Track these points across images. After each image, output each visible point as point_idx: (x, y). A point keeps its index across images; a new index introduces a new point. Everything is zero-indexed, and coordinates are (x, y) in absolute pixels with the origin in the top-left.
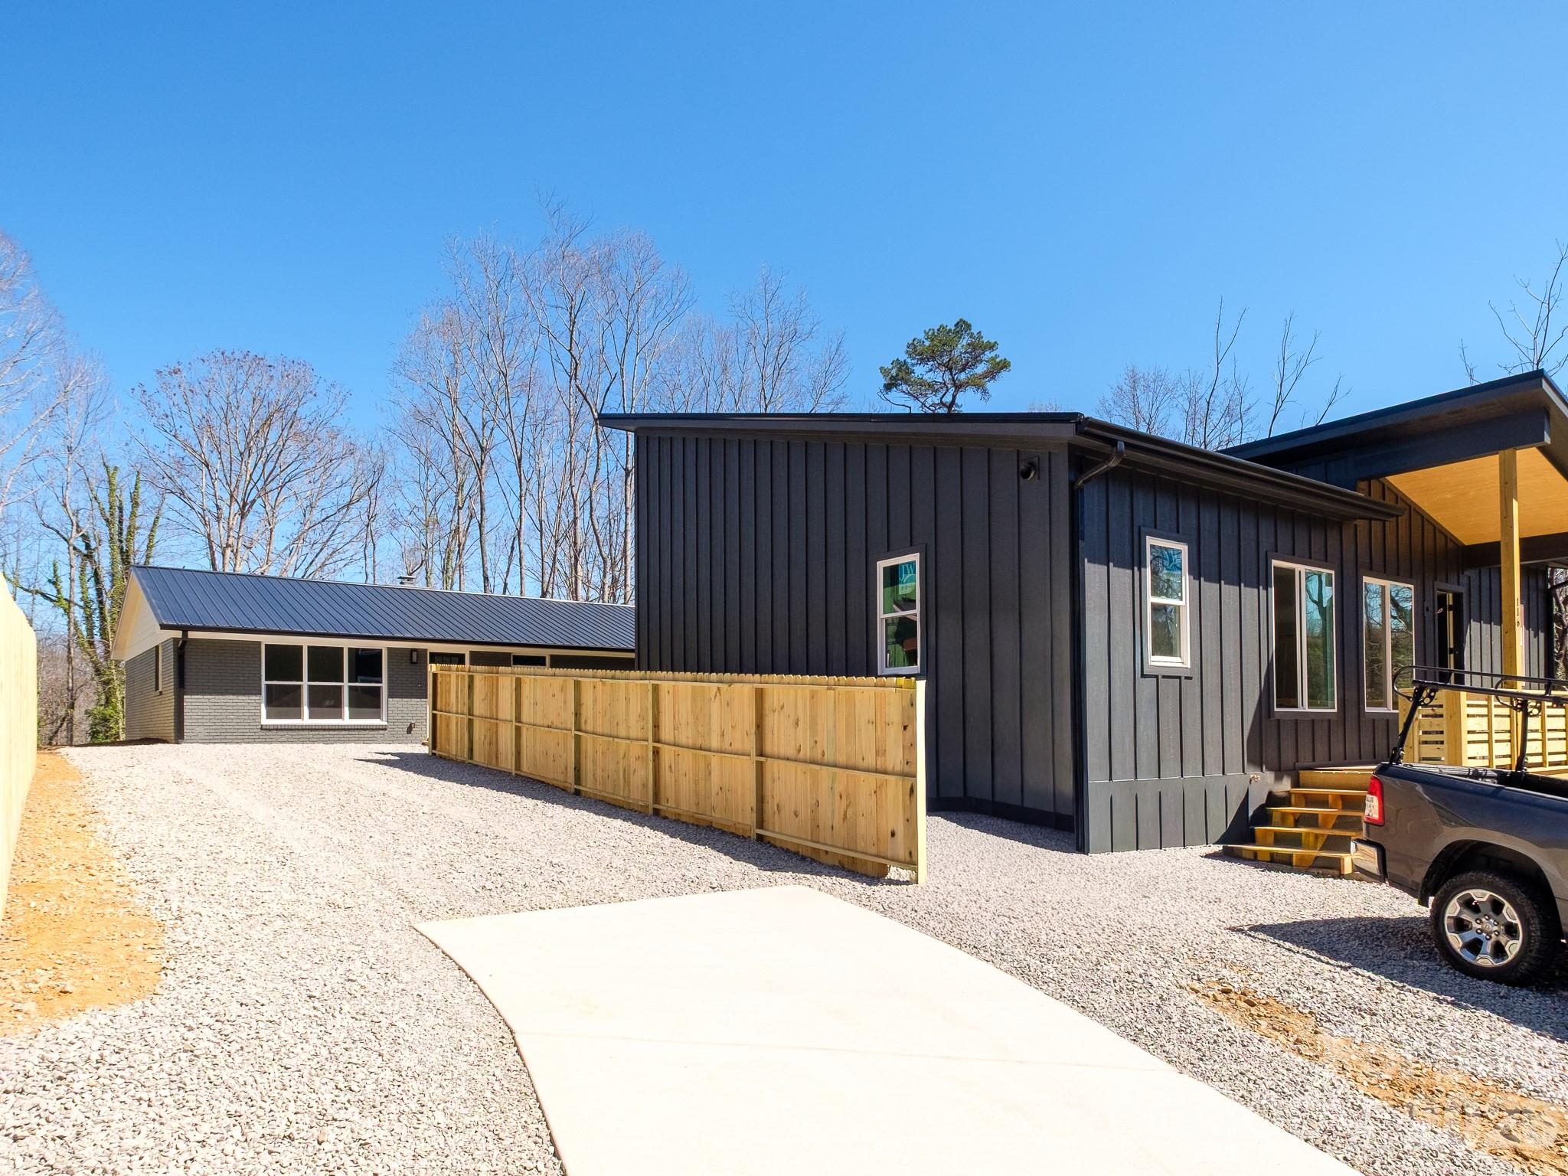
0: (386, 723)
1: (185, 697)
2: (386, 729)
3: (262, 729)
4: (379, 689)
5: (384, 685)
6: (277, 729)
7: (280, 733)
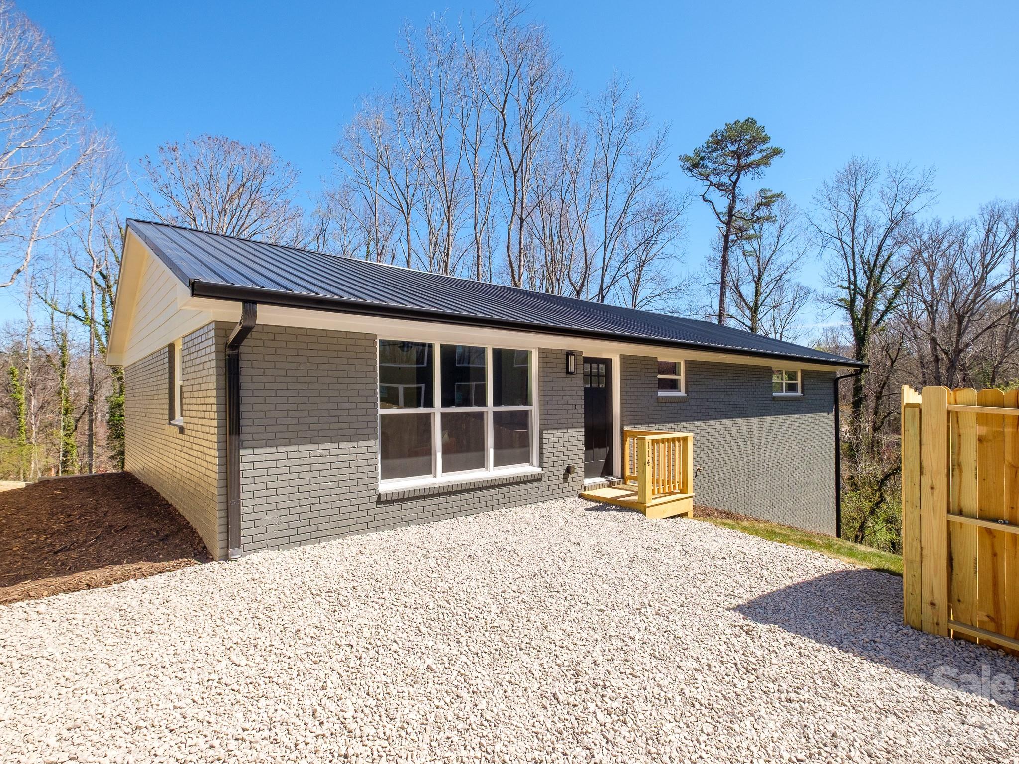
0: (538, 470)
1: (242, 452)
2: (540, 480)
3: (379, 502)
4: (526, 415)
5: (534, 408)
6: (403, 498)
7: (407, 505)
